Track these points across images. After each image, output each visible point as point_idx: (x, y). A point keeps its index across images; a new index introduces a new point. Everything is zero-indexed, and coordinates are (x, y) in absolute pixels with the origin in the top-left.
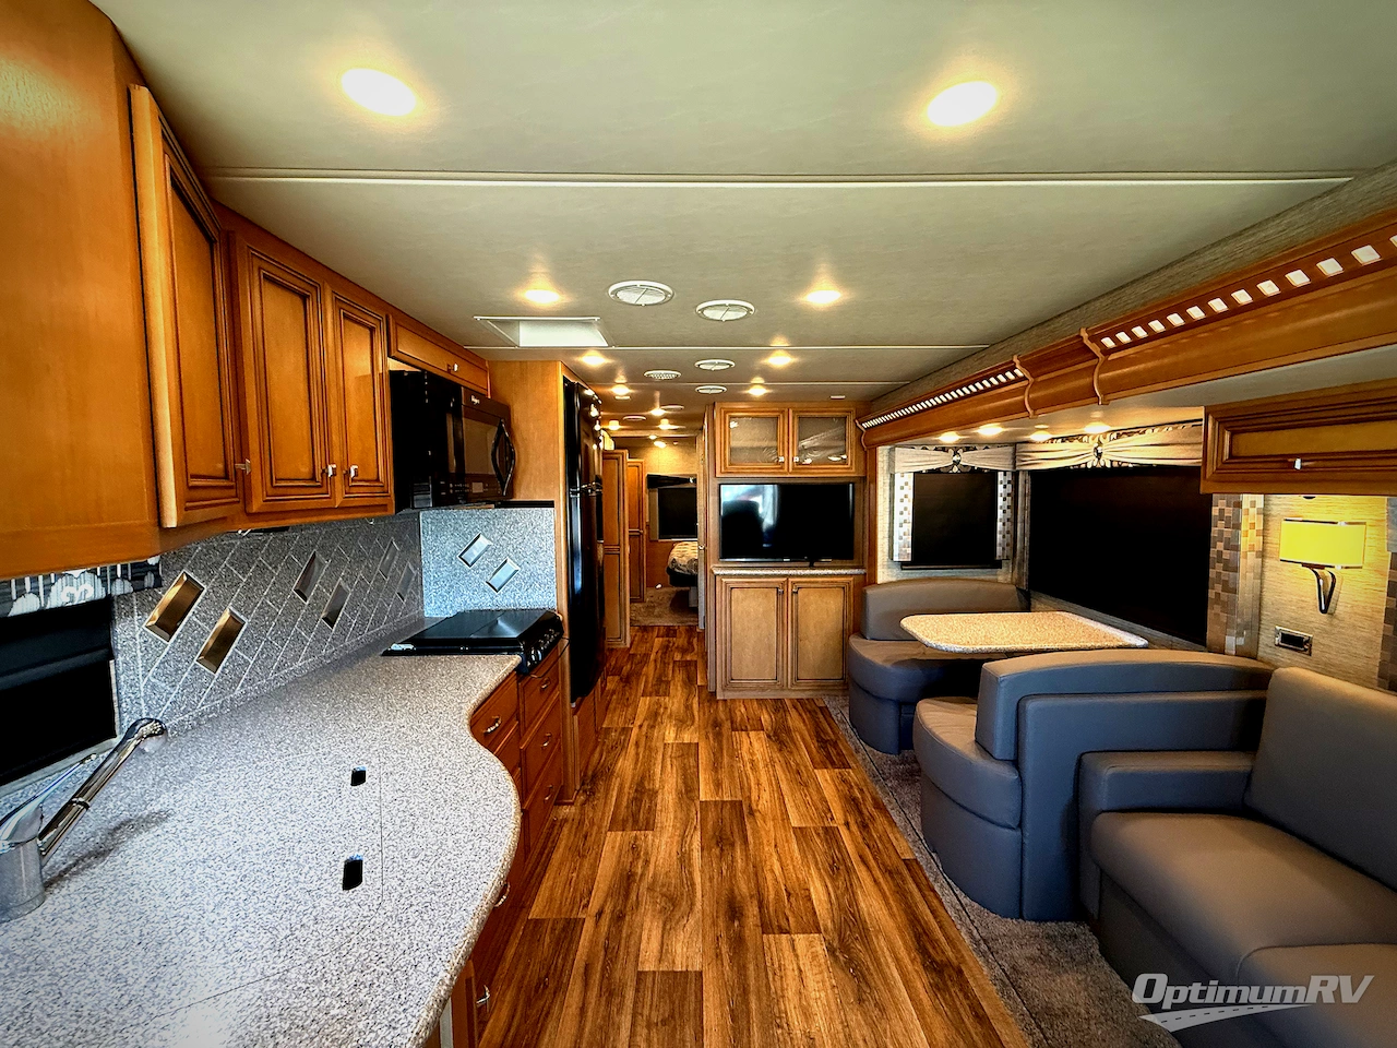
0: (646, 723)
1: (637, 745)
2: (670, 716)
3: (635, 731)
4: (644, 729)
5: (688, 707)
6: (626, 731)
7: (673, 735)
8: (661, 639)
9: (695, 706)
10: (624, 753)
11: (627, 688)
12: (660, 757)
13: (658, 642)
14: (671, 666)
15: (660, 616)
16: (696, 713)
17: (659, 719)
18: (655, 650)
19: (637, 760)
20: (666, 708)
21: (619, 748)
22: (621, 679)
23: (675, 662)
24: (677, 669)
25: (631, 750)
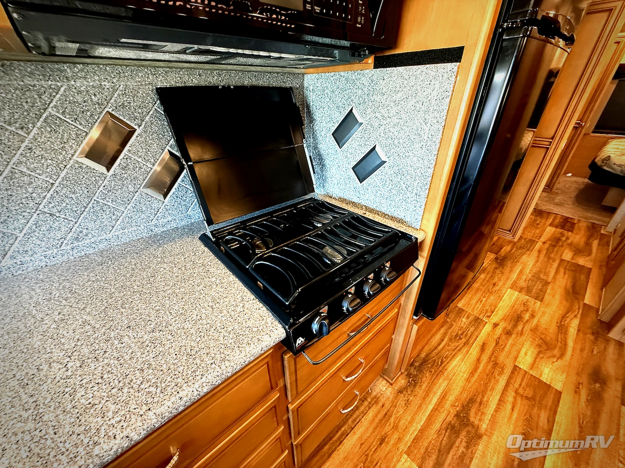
0: (502, 325)
1: (483, 348)
2: (535, 330)
3: (487, 328)
4: (499, 330)
5: (562, 328)
6: (478, 322)
7: (529, 359)
8: (554, 229)
9: (573, 330)
10: (464, 350)
11: (498, 271)
12: (502, 382)
13: (550, 231)
14: (555, 265)
15: (559, 204)
16: (570, 343)
17: (520, 328)
18: (543, 239)
19: (476, 369)
20: (533, 316)
21: (464, 340)
22: (496, 259)
23: (562, 260)
24: (562, 270)
25: (474, 350)
